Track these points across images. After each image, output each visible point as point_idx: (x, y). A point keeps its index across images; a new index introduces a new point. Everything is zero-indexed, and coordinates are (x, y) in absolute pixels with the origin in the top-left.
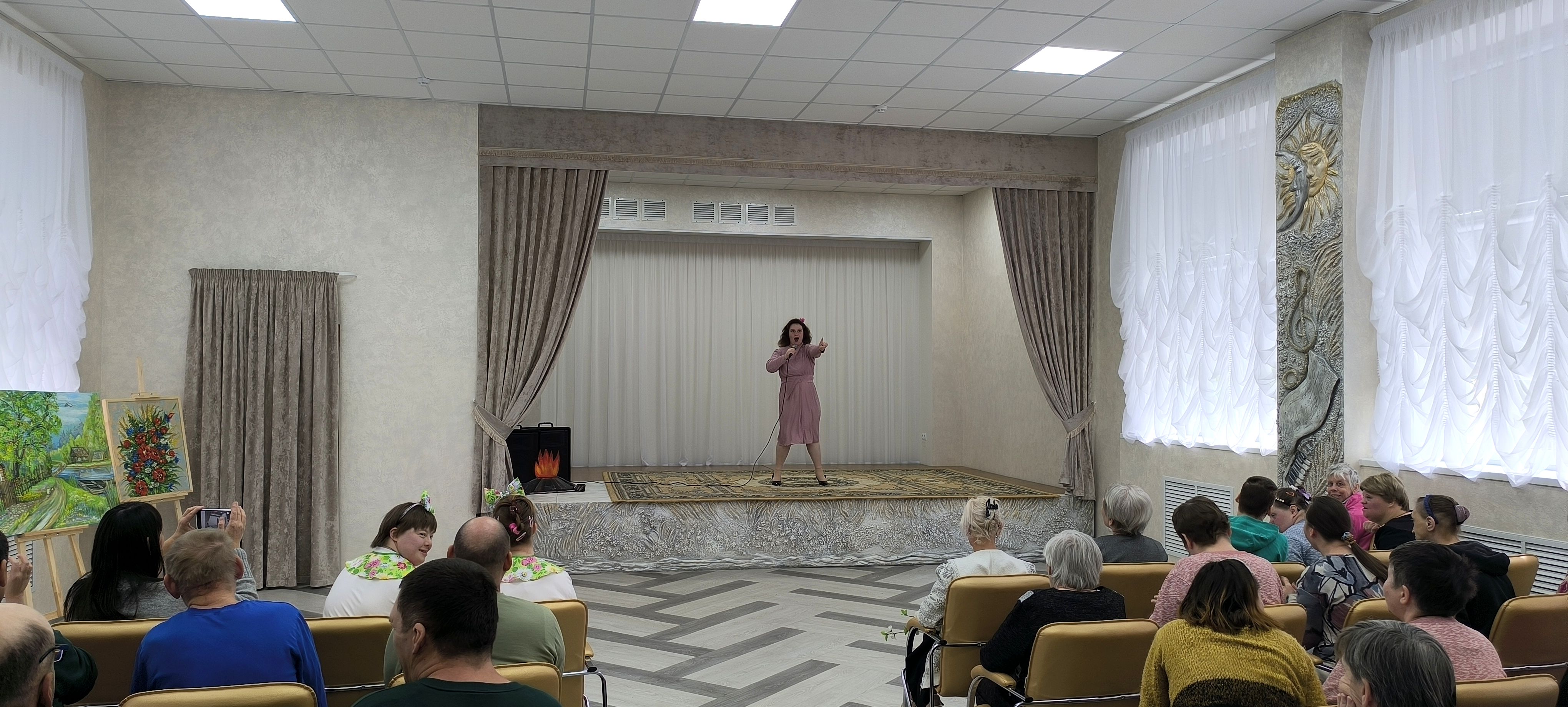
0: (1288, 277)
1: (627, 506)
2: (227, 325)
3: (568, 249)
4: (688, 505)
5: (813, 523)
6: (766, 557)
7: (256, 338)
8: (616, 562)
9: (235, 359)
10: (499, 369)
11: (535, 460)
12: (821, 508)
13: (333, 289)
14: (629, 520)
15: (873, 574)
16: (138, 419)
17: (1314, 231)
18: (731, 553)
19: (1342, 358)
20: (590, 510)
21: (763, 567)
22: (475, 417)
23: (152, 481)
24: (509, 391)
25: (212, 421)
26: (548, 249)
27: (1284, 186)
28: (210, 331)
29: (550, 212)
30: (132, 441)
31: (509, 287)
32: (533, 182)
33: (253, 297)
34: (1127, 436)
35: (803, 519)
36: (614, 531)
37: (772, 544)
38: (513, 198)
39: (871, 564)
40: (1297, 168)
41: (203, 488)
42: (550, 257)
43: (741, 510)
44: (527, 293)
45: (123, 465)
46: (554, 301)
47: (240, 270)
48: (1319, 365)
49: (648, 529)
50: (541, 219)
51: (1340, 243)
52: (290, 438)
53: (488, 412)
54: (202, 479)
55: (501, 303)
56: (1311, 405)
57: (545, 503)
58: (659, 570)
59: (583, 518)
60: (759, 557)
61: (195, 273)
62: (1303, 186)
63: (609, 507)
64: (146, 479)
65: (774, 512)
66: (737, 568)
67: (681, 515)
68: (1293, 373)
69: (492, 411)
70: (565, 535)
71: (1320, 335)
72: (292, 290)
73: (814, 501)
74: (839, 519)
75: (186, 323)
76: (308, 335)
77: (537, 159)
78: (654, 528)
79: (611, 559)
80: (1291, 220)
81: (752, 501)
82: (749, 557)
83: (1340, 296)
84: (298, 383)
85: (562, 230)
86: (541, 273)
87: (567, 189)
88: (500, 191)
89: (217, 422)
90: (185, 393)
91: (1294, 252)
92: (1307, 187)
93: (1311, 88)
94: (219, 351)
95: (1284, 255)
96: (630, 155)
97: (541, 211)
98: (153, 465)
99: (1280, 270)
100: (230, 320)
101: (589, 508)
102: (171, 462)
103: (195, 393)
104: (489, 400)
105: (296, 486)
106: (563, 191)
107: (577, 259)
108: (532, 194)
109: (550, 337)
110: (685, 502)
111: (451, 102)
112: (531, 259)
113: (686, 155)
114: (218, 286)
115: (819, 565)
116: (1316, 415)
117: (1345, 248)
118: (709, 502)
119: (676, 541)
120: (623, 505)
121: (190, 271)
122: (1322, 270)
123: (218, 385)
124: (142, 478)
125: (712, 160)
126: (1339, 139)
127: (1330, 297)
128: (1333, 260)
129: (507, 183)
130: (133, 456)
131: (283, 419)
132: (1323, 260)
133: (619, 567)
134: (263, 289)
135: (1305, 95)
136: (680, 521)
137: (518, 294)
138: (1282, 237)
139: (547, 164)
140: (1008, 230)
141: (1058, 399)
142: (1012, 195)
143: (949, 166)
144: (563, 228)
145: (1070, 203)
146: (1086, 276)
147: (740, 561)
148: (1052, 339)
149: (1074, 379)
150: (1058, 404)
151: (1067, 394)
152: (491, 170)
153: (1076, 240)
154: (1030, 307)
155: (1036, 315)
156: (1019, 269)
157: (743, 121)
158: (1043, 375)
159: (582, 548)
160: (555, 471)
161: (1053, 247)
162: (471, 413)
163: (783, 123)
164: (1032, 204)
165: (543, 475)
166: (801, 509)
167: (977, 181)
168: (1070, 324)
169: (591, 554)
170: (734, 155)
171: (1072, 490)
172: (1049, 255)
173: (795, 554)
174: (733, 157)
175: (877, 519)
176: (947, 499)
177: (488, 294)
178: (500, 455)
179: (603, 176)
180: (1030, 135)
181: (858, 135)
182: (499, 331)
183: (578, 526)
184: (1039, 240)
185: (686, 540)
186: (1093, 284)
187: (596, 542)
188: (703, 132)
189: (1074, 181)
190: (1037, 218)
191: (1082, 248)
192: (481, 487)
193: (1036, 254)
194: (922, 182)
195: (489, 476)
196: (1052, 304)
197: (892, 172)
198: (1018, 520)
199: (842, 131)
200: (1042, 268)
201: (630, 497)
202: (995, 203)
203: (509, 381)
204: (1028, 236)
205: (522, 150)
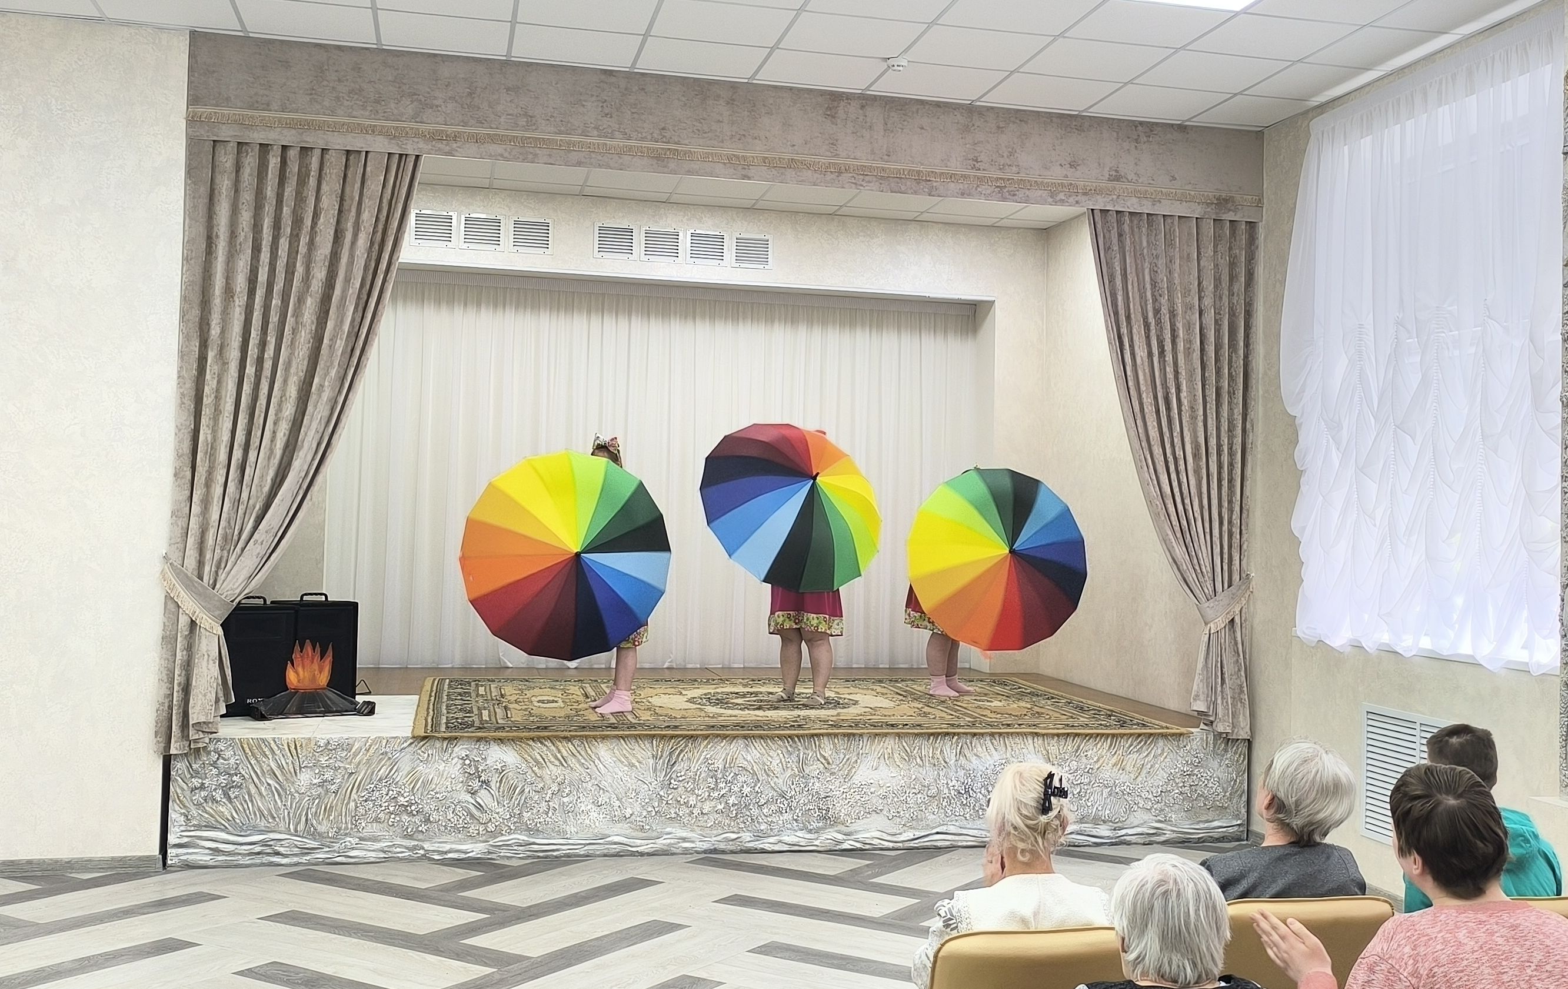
1: (438, 744)
3: (344, 291)
4: (549, 742)
5: (768, 775)
6: (684, 834)
8: (416, 843)
10: (212, 498)
11: (287, 658)
12: (784, 750)
14: (441, 768)
15: (867, 865)
18: (623, 828)
20: (372, 751)
21: (678, 851)
22: (167, 583)
24: (230, 537)
26: (308, 287)
29: (314, 225)
31: (233, 354)
32: (285, 171)
34: (1304, 633)
35: (752, 768)
36: (414, 787)
37: (696, 811)
38: (247, 197)
39: (867, 847)
42: (311, 304)
43: (643, 753)
44: (268, 365)
46: (316, 380)
49: (476, 784)
50: (297, 235)
53: (189, 574)
55: (219, 382)
57: (290, 737)
58: (495, 855)
59: (359, 763)
60: (673, 834)
63: (405, 745)
65: (701, 755)
66: (633, 854)
67: (536, 759)
69: (196, 573)
70: (326, 794)
73: (772, 738)
74: (814, 768)
77: (293, 132)
78: (486, 783)
79: (409, 836)
81: (663, 737)
82: (655, 834)
85: (334, 258)
86: (294, 331)
87: (347, 184)
88: (225, 184)
96: (460, 129)
97: (297, 222)
101: (371, 746)
104: (192, 553)
106: (338, 188)
107: (360, 309)
108: (283, 191)
109: (306, 445)
110: (543, 738)
111: (140, 25)
112: (276, 305)
113: (560, 133)
115: (776, 848)
118: (586, 737)
119: (525, 805)
120: (431, 742)
125: (606, 144)
129: (237, 172)
133: (422, 851)
136: (533, 771)
139: (312, 139)
140: (1112, 279)
141: (1190, 567)
142: (1120, 223)
143: (1014, 169)
144: (336, 253)
145: (1217, 239)
146: (1242, 362)
147: (639, 842)
148: (1182, 467)
149: (1218, 535)
150: (1191, 577)
151: (1206, 560)
152: (208, 147)
153: (1225, 300)
154: (1146, 410)
155: (1155, 424)
156: (1130, 346)
157: (663, 80)
158: (1167, 527)
159: (355, 819)
160: (324, 679)
161: (1186, 312)
162: (158, 574)
163: (733, 86)
164: (1153, 238)
165: (300, 686)
166: (748, 751)
167: (1061, 196)
168: (1213, 442)
169: (372, 826)
170: (646, 137)
171: (1212, 722)
172: (1180, 325)
173: (735, 830)
174: (643, 139)
175: (881, 768)
176: (1000, 734)
177: (195, 366)
178: (207, 651)
179: (412, 163)
180: (1154, 123)
181: (861, 112)
182: (214, 431)
183: (349, 778)
184: (1164, 301)
185: (544, 804)
186: (1253, 377)
187: (381, 806)
188: (592, 96)
189: (1223, 203)
190: (1161, 262)
191: (1234, 315)
192: (171, 708)
193: (1159, 322)
194: (969, 195)
195: (186, 689)
196: (1183, 408)
197: (918, 176)
198: (1121, 771)
199: (836, 104)
200: (1168, 347)
201: (447, 727)
202: (1091, 234)
203: (229, 522)
204: (1145, 293)
205: (266, 114)
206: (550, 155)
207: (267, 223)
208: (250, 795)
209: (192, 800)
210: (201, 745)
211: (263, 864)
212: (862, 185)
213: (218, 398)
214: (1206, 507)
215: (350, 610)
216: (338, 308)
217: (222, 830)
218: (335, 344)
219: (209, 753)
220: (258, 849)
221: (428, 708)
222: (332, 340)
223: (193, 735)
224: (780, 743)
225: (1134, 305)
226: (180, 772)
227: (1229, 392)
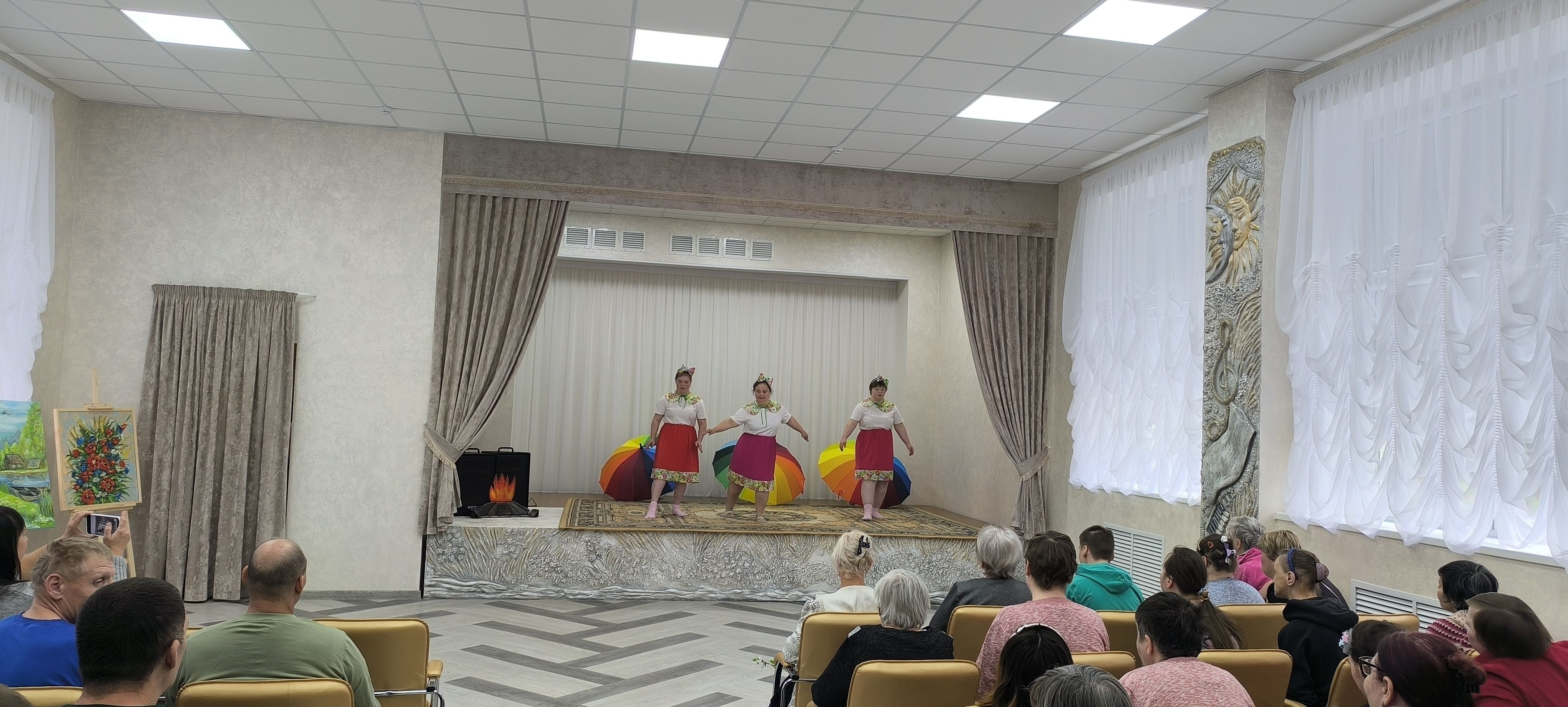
0: (1214, 328)
1: (573, 533)
2: (186, 341)
3: (526, 278)
4: (635, 535)
5: (759, 557)
6: (711, 589)
7: (213, 354)
8: (560, 589)
9: (191, 374)
10: (452, 391)
11: (491, 484)
12: (769, 542)
13: (291, 308)
14: (575, 547)
16: (90, 429)
17: (1238, 284)
18: (676, 584)
19: (1259, 411)
20: (536, 536)
21: (707, 599)
22: (426, 439)
23: (99, 490)
24: (461, 414)
25: (166, 434)
26: (506, 276)
27: (1213, 238)
28: (168, 346)
29: (510, 240)
30: (81, 451)
31: (465, 312)
32: (495, 211)
33: (213, 314)
34: (1074, 482)
35: (750, 553)
36: (559, 557)
37: (718, 576)
38: (473, 225)
40: (1224, 221)
41: (152, 499)
42: (507, 284)
43: (688, 541)
44: (483, 318)
45: (71, 474)
46: (510, 327)
47: (201, 287)
48: (1238, 417)
49: (594, 557)
50: (501, 246)
51: (1260, 297)
52: (241, 453)
53: (439, 435)
54: (152, 490)
55: (457, 328)
56: (1230, 457)
57: (492, 527)
58: (603, 598)
59: (529, 543)
60: (704, 589)
61: (158, 289)
62: (1228, 239)
63: (555, 533)
64: (94, 488)
65: (721, 544)
66: (681, 599)
67: (627, 544)
68: (1216, 424)
69: (442, 434)
70: (511, 560)
71: (1240, 387)
72: (251, 309)
73: (761, 535)
74: (786, 554)
75: (147, 337)
76: (264, 353)
77: (499, 188)
78: (599, 556)
79: (556, 585)
80: (1218, 272)
81: (699, 533)
82: (694, 588)
83: (1258, 349)
84: (252, 399)
85: (521, 258)
87: (528, 218)
88: (461, 218)
89: (170, 435)
90: (141, 406)
91: (1220, 304)
92: (1232, 241)
93: (1238, 144)
94: (176, 366)
95: (1211, 307)
96: (591, 186)
97: (501, 239)
98: (101, 475)
99: (1208, 322)
100: (189, 335)
101: (536, 533)
102: (121, 472)
103: (151, 405)
104: (440, 423)
105: (244, 501)
106: (523, 220)
107: (535, 288)
108: (493, 222)
109: (503, 363)
110: (632, 531)
111: (418, 130)
112: (488, 285)
113: (647, 188)
114: (179, 302)
115: (764, 599)
116: (1234, 467)
117: (1263, 302)
118: (656, 532)
119: (620, 570)
120: (569, 532)
121: (152, 286)
122: (1243, 322)
123: (173, 399)
124: (89, 488)
125: (672, 195)
126: (1261, 195)
127: (1250, 350)
128: (1253, 313)
129: (469, 211)
130: (81, 465)
131: (236, 434)
132: (1245, 312)
133: (563, 594)
134: (223, 306)
135: (1232, 149)
136: (626, 550)
137: (474, 319)
138: (1209, 289)
139: (508, 193)
140: (966, 273)
141: (1011, 442)
142: (971, 238)
143: (909, 207)
144: (522, 256)
145: (1029, 248)
146: (1044, 321)
147: (685, 593)
148: (1007, 383)
149: (1028, 424)
150: (1012, 448)
151: (1021, 438)
152: (453, 197)
153: (1034, 285)
154: (986, 349)
155: (991, 357)
156: (976, 311)
157: (705, 158)
158: (997, 418)
159: (526, 573)
160: (510, 496)
161: (1010, 291)
162: (421, 435)
163: (745, 161)
164: (991, 248)
165: (497, 499)
166: (748, 542)
167: (936, 223)
168: (1026, 368)
169: (536, 579)
170: (695, 191)
171: (1023, 534)
172: (1006, 299)
173: (740, 587)
174: (693, 192)
175: (825, 555)
176: (896, 537)
177: (444, 319)
178: (448, 477)
179: (564, 206)
180: (992, 180)
181: (819, 175)
182: (454, 356)
183: (523, 551)
184: (997, 284)
185: (631, 569)
186: (1050, 329)
187: (541, 567)
188: (665, 167)
189: (1034, 227)
190: (996, 262)
191: (1040, 293)
192: (427, 509)
193: (994, 297)
194: (882, 222)
195: (436, 499)
196: (1008, 348)
197: (852, 211)
198: (968, 561)
199: (804, 170)
200: (999, 311)
201: (579, 524)
202: (954, 245)
203: (461, 406)
204: (986, 280)
205: (485, 179)
206: (641, 201)
207: (484, 240)
208: (469, 559)
209: (438, 561)
210: (443, 530)
211: (475, 598)
212: (818, 217)
213: (456, 337)
214: (1021, 406)
215: (525, 457)
216: (522, 287)
217: (453, 578)
218: (521, 308)
219: (447, 534)
220: (473, 589)
221: (569, 514)
222: (519, 305)
223: (439, 524)
224: (766, 538)
225: (979, 287)
226: (432, 545)
227: (1036, 339)
